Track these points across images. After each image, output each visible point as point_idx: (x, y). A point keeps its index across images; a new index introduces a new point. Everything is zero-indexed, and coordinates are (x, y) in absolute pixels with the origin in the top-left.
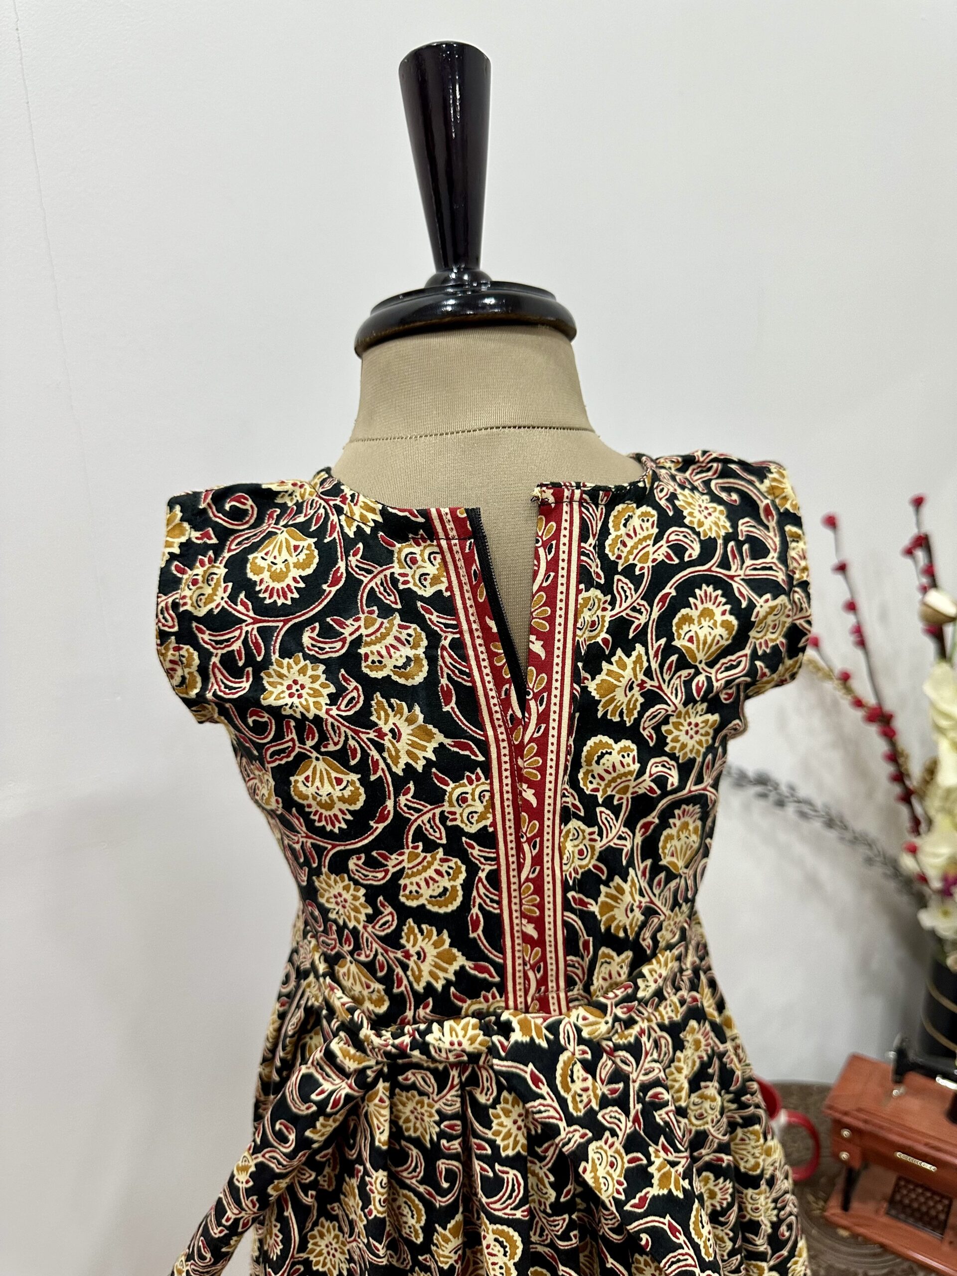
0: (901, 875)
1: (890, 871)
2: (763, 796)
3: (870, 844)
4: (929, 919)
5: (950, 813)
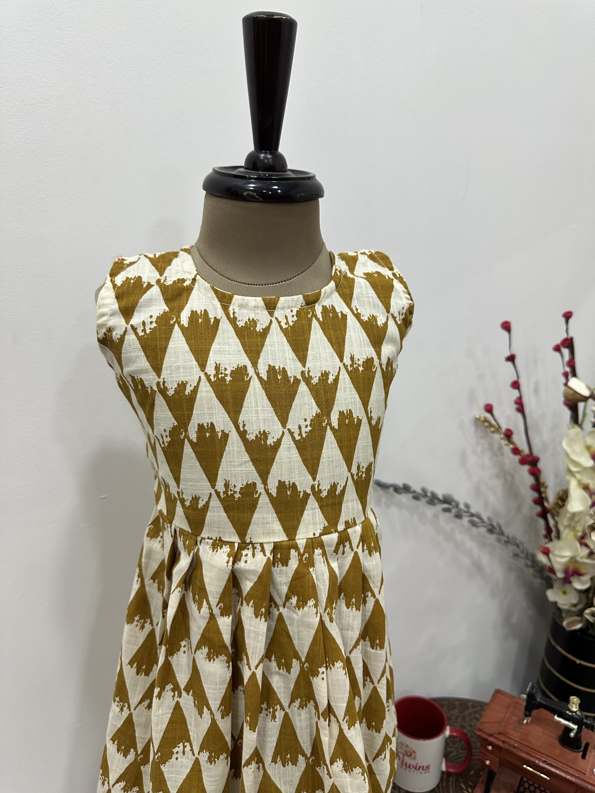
0: (537, 565)
1: (529, 563)
2: (447, 510)
3: (518, 545)
4: (552, 595)
5: (573, 529)
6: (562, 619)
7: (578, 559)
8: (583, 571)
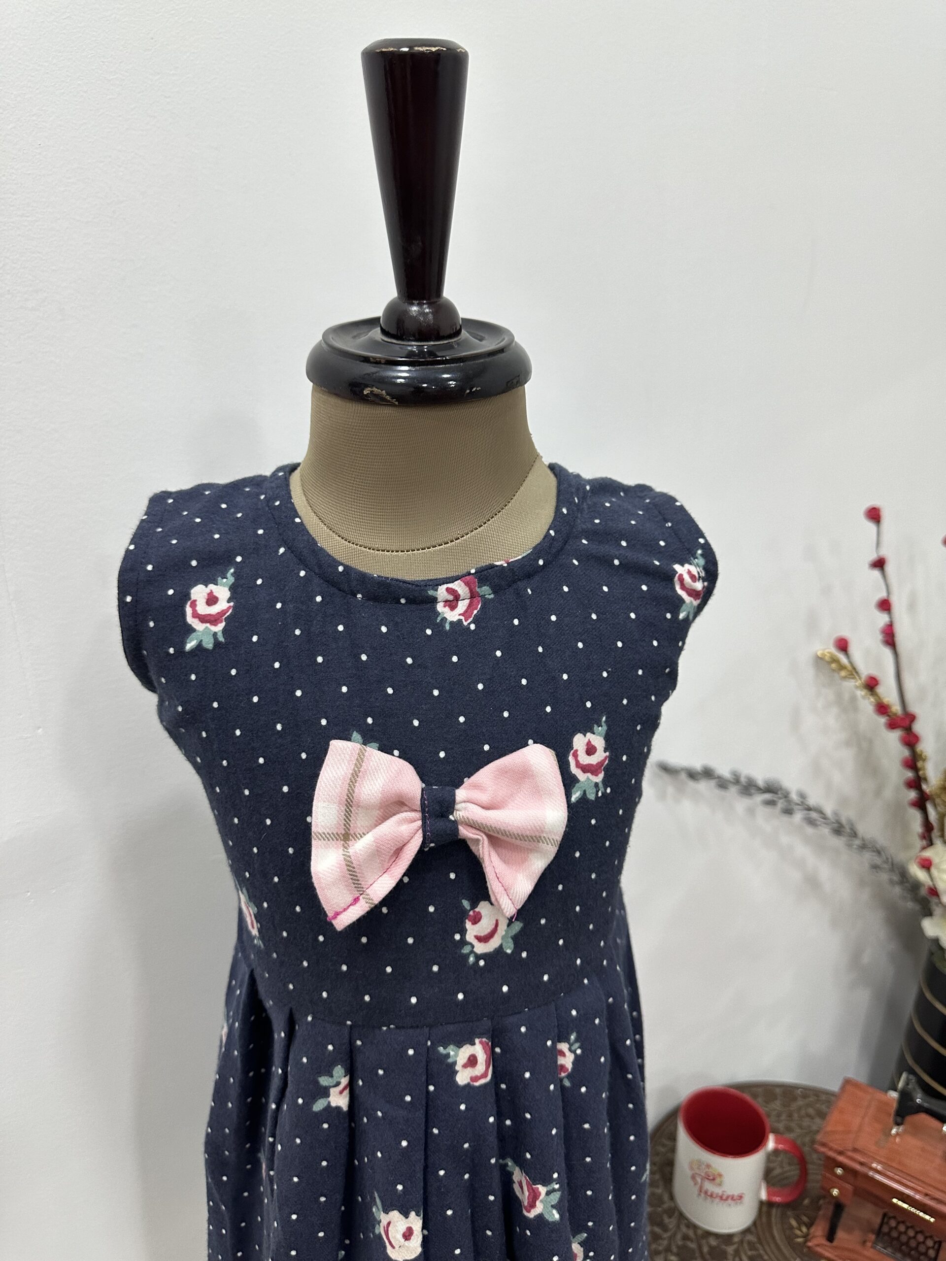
0: (908, 882)
1: (896, 878)
2: (771, 803)
4: (931, 927)
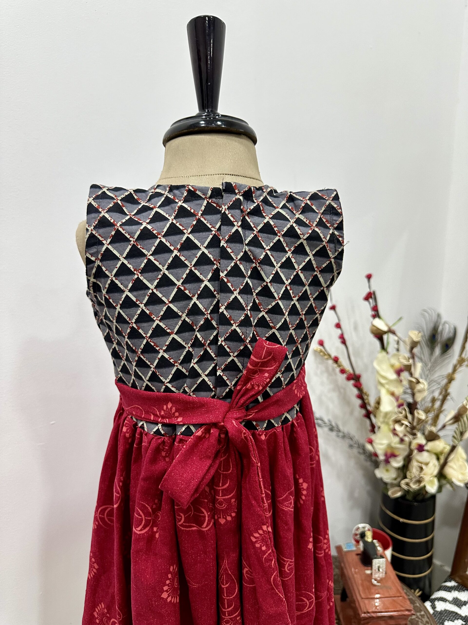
0: (367, 453)
1: (361, 451)
3: (351, 439)
4: (380, 473)
5: (387, 424)
6: (387, 490)
7: (393, 445)
8: (397, 453)
